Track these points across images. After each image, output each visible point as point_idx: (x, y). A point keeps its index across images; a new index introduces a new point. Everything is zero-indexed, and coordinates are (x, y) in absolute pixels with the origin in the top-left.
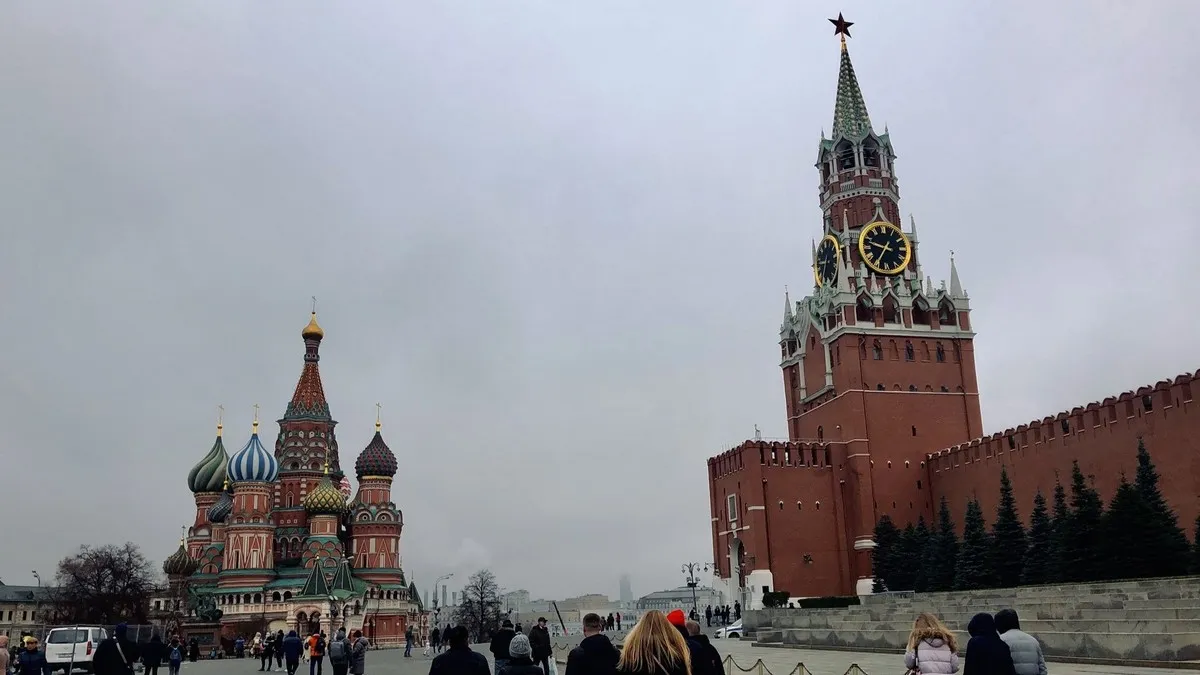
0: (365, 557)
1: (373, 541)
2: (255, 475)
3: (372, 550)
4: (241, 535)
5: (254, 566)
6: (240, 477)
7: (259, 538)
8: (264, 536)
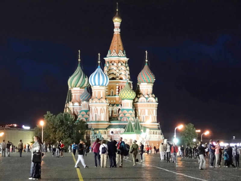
0: (143, 117)
1: (147, 111)
2: (101, 84)
3: (147, 114)
4: (97, 108)
5: (103, 120)
6: (95, 85)
7: (104, 109)
8: (105, 108)
